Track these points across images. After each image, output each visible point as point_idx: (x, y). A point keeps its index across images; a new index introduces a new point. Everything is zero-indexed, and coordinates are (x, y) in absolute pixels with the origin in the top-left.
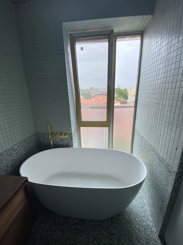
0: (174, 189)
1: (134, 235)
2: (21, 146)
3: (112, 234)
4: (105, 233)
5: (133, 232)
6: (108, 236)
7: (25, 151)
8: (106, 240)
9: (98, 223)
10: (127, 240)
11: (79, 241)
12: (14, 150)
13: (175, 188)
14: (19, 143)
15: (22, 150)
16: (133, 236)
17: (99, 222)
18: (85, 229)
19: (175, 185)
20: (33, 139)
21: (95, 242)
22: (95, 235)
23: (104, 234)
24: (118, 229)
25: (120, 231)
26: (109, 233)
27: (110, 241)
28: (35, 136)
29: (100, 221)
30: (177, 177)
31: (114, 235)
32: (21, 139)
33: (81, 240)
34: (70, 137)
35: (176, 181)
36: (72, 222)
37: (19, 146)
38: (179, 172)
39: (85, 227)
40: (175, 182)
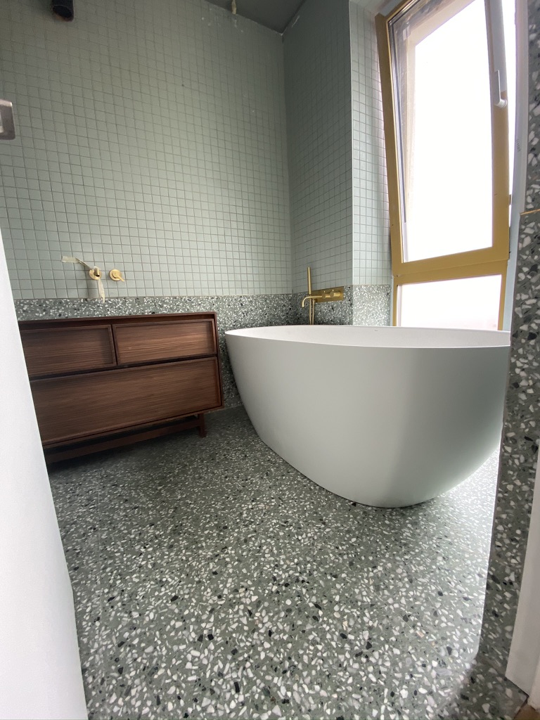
0: (524, 328)
1: (380, 568)
2: (256, 304)
3: (321, 520)
4: (308, 506)
5: (385, 564)
6: (307, 514)
7: (262, 319)
8: (297, 515)
9: (312, 488)
10: (345, 557)
11: (252, 480)
12: (242, 305)
13: (528, 320)
14: (253, 297)
15: (256, 315)
16: (375, 567)
17: (317, 487)
18: (280, 477)
19: (524, 297)
20: (285, 305)
21: (273, 500)
22: (284, 495)
23: (306, 506)
24: (345, 526)
25: (348, 532)
26: (316, 513)
27: (301, 522)
28: (290, 300)
29: (322, 489)
30: (527, 241)
31: (324, 523)
32: (257, 292)
33: (257, 482)
34: (348, 297)
35: (526, 269)
36: (270, 457)
37: (251, 301)
38: (530, 206)
39: (283, 476)
40: (522, 276)
